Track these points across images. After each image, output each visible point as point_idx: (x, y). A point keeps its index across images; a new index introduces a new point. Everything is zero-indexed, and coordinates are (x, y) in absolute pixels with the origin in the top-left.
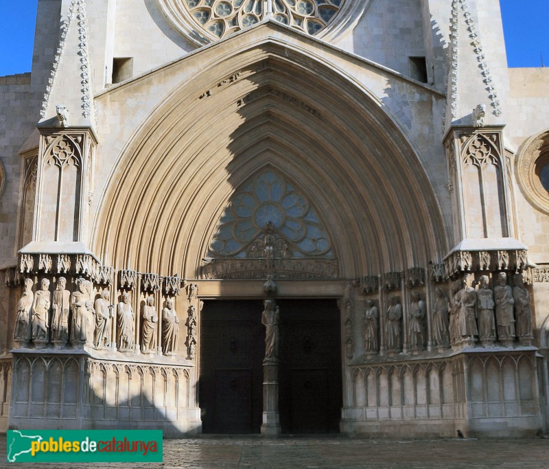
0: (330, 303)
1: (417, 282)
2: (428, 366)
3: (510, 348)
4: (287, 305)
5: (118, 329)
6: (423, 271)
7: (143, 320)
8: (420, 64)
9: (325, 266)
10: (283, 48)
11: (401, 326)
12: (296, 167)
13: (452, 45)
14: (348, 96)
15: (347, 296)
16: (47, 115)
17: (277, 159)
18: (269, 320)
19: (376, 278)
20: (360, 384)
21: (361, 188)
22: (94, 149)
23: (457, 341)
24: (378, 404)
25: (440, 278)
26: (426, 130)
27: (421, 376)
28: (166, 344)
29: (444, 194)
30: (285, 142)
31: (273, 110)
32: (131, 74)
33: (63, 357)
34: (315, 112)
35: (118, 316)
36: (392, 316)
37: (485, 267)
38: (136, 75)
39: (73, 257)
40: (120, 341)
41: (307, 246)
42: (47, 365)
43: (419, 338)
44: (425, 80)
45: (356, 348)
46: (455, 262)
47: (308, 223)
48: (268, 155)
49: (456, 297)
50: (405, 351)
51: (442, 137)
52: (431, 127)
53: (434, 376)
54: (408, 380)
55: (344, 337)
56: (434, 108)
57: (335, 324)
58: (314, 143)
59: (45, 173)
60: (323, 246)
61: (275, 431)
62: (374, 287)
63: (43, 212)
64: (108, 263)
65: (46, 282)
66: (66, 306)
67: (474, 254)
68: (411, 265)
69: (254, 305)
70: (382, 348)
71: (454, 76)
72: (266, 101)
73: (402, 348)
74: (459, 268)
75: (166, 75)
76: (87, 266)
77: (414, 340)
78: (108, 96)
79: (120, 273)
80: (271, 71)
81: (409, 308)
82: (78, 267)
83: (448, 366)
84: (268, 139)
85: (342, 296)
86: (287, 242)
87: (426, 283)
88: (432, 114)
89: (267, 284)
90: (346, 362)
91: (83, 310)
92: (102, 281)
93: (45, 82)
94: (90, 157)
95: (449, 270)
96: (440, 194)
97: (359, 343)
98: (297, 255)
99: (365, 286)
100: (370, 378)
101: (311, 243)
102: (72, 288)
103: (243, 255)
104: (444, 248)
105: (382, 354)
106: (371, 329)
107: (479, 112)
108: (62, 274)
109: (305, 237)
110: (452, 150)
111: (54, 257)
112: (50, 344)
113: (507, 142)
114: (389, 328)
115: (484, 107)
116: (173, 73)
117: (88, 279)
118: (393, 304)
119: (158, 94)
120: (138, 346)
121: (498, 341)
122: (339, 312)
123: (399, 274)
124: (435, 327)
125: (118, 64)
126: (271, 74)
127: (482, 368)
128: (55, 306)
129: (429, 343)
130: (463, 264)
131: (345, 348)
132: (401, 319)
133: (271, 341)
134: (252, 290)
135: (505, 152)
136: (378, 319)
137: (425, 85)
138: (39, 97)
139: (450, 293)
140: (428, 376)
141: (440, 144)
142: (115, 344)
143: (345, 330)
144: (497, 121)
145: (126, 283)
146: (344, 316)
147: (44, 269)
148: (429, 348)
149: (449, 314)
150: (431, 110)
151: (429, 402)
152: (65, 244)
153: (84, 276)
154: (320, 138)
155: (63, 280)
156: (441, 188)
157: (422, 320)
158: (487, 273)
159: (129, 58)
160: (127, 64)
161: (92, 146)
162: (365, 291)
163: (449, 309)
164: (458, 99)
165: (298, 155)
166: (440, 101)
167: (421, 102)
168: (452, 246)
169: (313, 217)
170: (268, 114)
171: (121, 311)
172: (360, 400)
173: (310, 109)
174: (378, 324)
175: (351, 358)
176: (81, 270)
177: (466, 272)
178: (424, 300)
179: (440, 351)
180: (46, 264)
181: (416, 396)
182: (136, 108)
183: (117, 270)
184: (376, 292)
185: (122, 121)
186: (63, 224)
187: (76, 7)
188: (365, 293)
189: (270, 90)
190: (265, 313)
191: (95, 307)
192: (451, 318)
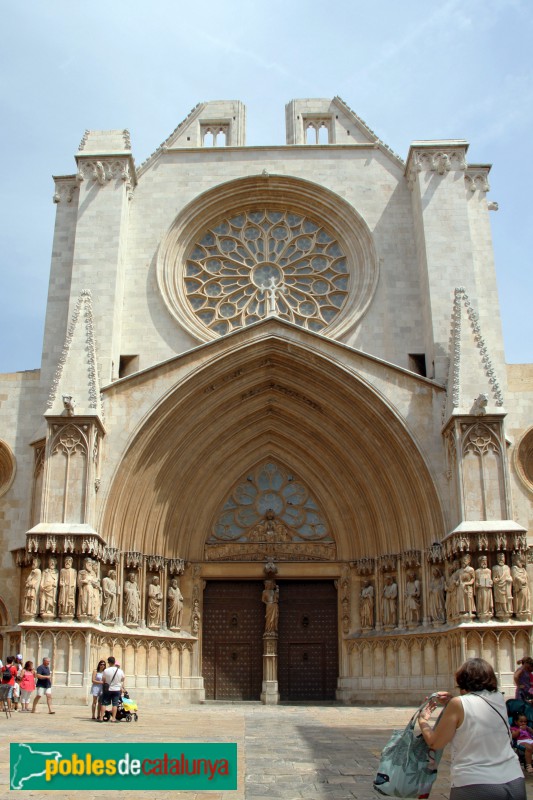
0: (329, 583)
1: (413, 564)
2: (422, 639)
4: (286, 585)
5: (125, 605)
6: (420, 553)
7: (148, 598)
8: (419, 361)
9: (322, 549)
10: (285, 344)
11: (397, 604)
12: (296, 458)
14: (350, 389)
15: (344, 577)
17: (278, 451)
18: (270, 597)
19: (373, 561)
20: (356, 656)
22: (100, 439)
23: (454, 617)
24: (374, 675)
25: (437, 559)
26: (426, 421)
27: (416, 649)
28: (169, 620)
29: (442, 481)
30: (286, 435)
31: (275, 404)
33: (71, 631)
34: (315, 405)
35: (125, 594)
36: (387, 594)
37: (483, 548)
38: (140, 370)
39: (79, 538)
40: (127, 617)
41: (306, 532)
42: (55, 638)
43: (414, 615)
44: (424, 374)
45: (351, 624)
46: (454, 543)
47: (308, 510)
48: (270, 447)
49: (453, 576)
50: (400, 626)
51: (442, 428)
52: (431, 418)
53: (429, 650)
54: (403, 652)
55: (340, 614)
56: (434, 400)
57: (333, 603)
58: (315, 436)
59: (53, 461)
60: (321, 531)
61: (276, 697)
62: (370, 568)
63: (51, 497)
67: (473, 536)
68: (408, 547)
69: (256, 585)
70: (377, 624)
72: (268, 396)
73: (397, 624)
74: (459, 549)
75: (171, 370)
76: (93, 546)
77: (410, 616)
78: (115, 390)
79: (126, 555)
80: (273, 366)
81: (404, 588)
82: (84, 546)
83: (443, 639)
84: (270, 432)
85: (339, 577)
86: (286, 526)
87: (423, 564)
88: (432, 406)
89: (267, 566)
90: (342, 636)
91: (90, 587)
92: (108, 561)
93: (54, 375)
94: (97, 446)
95: (448, 550)
96: (439, 481)
97: (355, 618)
98: (296, 539)
99: (361, 567)
100: (365, 651)
101: (310, 529)
103: (244, 540)
104: (442, 532)
105: (377, 628)
106: (367, 607)
107: (482, 402)
109: (304, 523)
110: (452, 439)
111: (60, 538)
116: (178, 367)
117: (94, 558)
118: (389, 584)
119: (162, 388)
120: (144, 622)
122: (336, 591)
123: (395, 557)
124: (431, 604)
125: (125, 362)
126: (273, 369)
127: (480, 642)
128: (62, 583)
129: (425, 619)
131: (341, 625)
132: (396, 598)
133: (272, 616)
134: (255, 571)
135: (505, 444)
136: (374, 598)
137: (427, 379)
140: (422, 649)
141: (439, 434)
142: (121, 619)
143: (341, 608)
144: (500, 411)
145: (132, 564)
146: (341, 595)
147: (51, 549)
148: (425, 624)
149: (445, 592)
150: (431, 402)
151: (423, 672)
152: (71, 526)
154: (320, 430)
155: (70, 560)
156: (440, 475)
157: (418, 598)
159: (135, 356)
160: (134, 361)
161: (98, 435)
162: (361, 572)
163: (446, 588)
164: (460, 390)
165: (299, 448)
166: (441, 394)
167: (422, 396)
168: (450, 529)
169: (311, 504)
170: (270, 409)
171: (128, 590)
172: (356, 671)
173: (312, 403)
174: (374, 601)
175: (346, 633)
176: (87, 550)
178: (420, 580)
179: (436, 626)
180: (52, 544)
181: (411, 667)
182: (142, 400)
183: (123, 551)
184: (373, 574)
185: (128, 413)
186: (71, 507)
187: (83, 305)
188: (362, 574)
189: (272, 385)
190: (266, 593)
191: (102, 585)
192: (448, 596)
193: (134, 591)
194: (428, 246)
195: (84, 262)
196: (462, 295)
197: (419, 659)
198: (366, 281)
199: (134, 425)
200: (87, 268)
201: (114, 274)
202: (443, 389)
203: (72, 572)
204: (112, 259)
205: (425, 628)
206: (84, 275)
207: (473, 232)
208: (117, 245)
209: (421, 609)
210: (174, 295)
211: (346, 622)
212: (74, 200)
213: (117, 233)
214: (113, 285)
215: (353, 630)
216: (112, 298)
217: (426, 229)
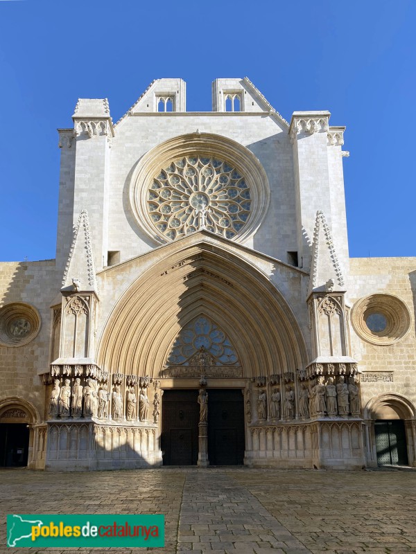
0: (238, 392)
1: (289, 380)
2: (295, 427)
3: (346, 419)
4: (212, 392)
6: (293, 374)
7: (127, 402)
8: (294, 256)
9: (235, 370)
10: (211, 246)
11: (280, 405)
12: (218, 315)
13: (314, 244)
14: (249, 274)
15: (247, 387)
16: (67, 284)
17: (207, 310)
18: (202, 400)
19: (265, 378)
20: (255, 437)
21: (256, 327)
22: (97, 304)
23: (314, 414)
24: (266, 449)
25: (304, 378)
26: (296, 294)
27: (292, 433)
28: (141, 415)
29: (306, 331)
30: (212, 301)
31: (204, 282)
32: (118, 261)
33: (79, 424)
34: (229, 283)
35: (113, 400)
36: (274, 399)
37: (331, 373)
38: (122, 261)
39: (84, 366)
40: (114, 414)
41: (224, 359)
42: (69, 429)
43: (290, 412)
44: (297, 265)
46: (313, 369)
47: (225, 346)
48: (202, 308)
49: (313, 389)
50: (282, 419)
51: (306, 299)
52: (300, 292)
53: (300, 434)
54: (284, 435)
55: (246, 410)
56: (302, 282)
57: (241, 404)
58: (229, 302)
59: (66, 319)
60: (234, 359)
61: (206, 464)
62: (263, 382)
63: (66, 341)
64: (106, 370)
65: (68, 381)
66: (81, 395)
67: (325, 365)
68: (286, 370)
69: (194, 392)
70: (268, 417)
71: (315, 262)
72: (201, 277)
73: (280, 417)
74: (315, 373)
75: (140, 261)
76: (94, 371)
77: (288, 413)
78: (105, 274)
79: (113, 375)
80: (204, 260)
82: (87, 373)
83: (308, 428)
84: (202, 299)
86: (212, 357)
87: (295, 381)
88: (300, 285)
89: (201, 381)
90: (247, 425)
91: (91, 396)
92: (103, 380)
93: (64, 264)
94: (95, 309)
95: (309, 374)
96: (304, 331)
97: (255, 414)
98: (218, 364)
99: (258, 382)
100: (261, 434)
101: (226, 357)
102: (85, 384)
103: (187, 364)
104: (306, 361)
105: (268, 420)
107: (330, 284)
108: (78, 376)
109: (223, 354)
110: (312, 305)
111: (73, 366)
112: (71, 417)
113: (347, 301)
114: (273, 406)
115: (333, 280)
116: (145, 261)
117: (94, 379)
118: (275, 393)
119: (135, 273)
120: (125, 417)
121: (338, 415)
123: (278, 376)
124: (300, 405)
125: (111, 255)
126: (204, 261)
127: (329, 429)
128: (74, 395)
129: (297, 415)
130: (318, 371)
131: (247, 417)
132: (280, 401)
133: (203, 413)
134: (194, 384)
135: (345, 307)
136: (266, 401)
137: (297, 268)
138: (61, 273)
139: (310, 387)
140: (296, 434)
141: (305, 302)
142: (111, 416)
143: (246, 407)
144: (342, 289)
145: (118, 381)
146: (246, 399)
147: (66, 374)
148: (297, 418)
149: (309, 399)
150: (300, 283)
151: (297, 448)
152: (79, 359)
153: (92, 377)
154: (232, 298)
155: (79, 380)
156: (305, 327)
157: (293, 402)
159: (118, 252)
160: (116, 255)
161: (95, 302)
162: (258, 384)
163: (309, 396)
164: (317, 276)
165: (219, 308)
166: (306, 277)
167: (294, 278)
168: (311, 361)
169: (227, 343)
170: (202, 285)
171: (115, 396)
172: (256, 447)
173: (227, 282)
174: (266, 403)
176: (90, 374)
177: (320, 375)
178: (294, 390)
180: (67, 371)
181: (288, 444)
182: (123, 280)
183: (112, 374)
184: (265, 385)
185: (114, 289)
186: (79, 348)
187: (82, 219)
188: (258, 386)
189: (203, 271)
190: (200, 397)
191: (98, 395)
192: (310, 401)
193: (119, 397)
194: (301, 183)
195: (82, 190)
196: (321, 215)
197: (294, 440)
198: (262, 205)
199: (118, 296)
200: (84, 195)
201: (102, 199)
202: (308, 275)
203: (80, 388)
204: (100, 189)
205: (297, 421)
206: (82, 199)
207: (331, 172)
208: (103, 179)
209: (294, 408)
210: (141, 213)
211: (249, 416)
212: (73, 146)
213: (103, 172)
214: (102, 207)
215: (255, 420)
216: (102, 215)
217: (300, 171)
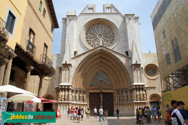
0: (112, 93)
1: (126, 90)
2: (128, 104)
4: (104, 93)
5: (76, 98)
6: (127, 88)
7: (80, 96)
8: (127, 53)
9: (110, 87)
10: (104, 50)
11: (124, 97)
12: (106, 70)
14: (115, 58)
16: (64, 62)
17: (102, 69)
18: (101, 96)
19: (119, 89)
23: (133, 100)
25: (130, 89)
26: (128, 64)
27: (127, 106)
28: (83, 101)
30: (104, 66)
31: (102, 60)
32: (77, 54)
33: (67, 103)
34: (109, 61)
35: (76, 96)
36: (122, 96)
37: (138, 88)
38: (78, 54)
39: (68, 86)
40: (76, 100)
41: (107, 84)
42: (64, 104)
43: (127, 100)
45: (116, 101)
47: (108, 80)
48: (101, 68)
49: (133, 93)
51: (131, 65)
52: (129, 64)
53: (129, 106)
54: (125, 107)
55: (114, 99)
57: (112, 97)
58: (109, 66)
60: (110, 84)
62: (119, 91)
63: (63, 78)
64: (74, 87)
66: (67, 94)
67: (136, 86)
68: (125, 87)
69: (99, 94)
71: (133, 55)
72: (100, 59)
73: (124, 101)
74: (133, 88)
75: (84, 55)
76: (71, 87)
77: (126, 100)
78: (74, 58)
81: (125, 94)
82: (69, 87)
83: (132, 104)
84: (101, 65)
85: (113, 92)
86: (104, 83)
87: (128, 90)
89: (101, 90)
90: (114, 103)
91: (70, 95)
92: (73, 90)
93: (63, 56)
94: (71, 69)
95: (132, 88)
96: (130, 75)
97: (116, 100)
98: (106, 85)
99: (117, 90)
100: (118, 106)
102: (68, 91)
103: (96, 85)
104: (131, 84)
105: (120, 102)
107: (137, 62)
108: (66, 89)
109: (107, 82)
110: (132, 68)
111: (65, 86)
113: (142, 66)
114: (122, 98)
115: (137, 60)
117: (71, 90)
118: (122, 94)
119: (82, 58)
120: (79, 101)
121: (140, 100)
122: (113, 95)
123: (123, 89)
124: (129, 98)
125: (75, 52)
126: (101, 54)
127: (137, 105)
128: (65, 94)
130: (134, 87)
131: (114, 101)
132: (124, 96)
133: (102, 100)
134: (99, 91)
135: (141, 68)
136: (120, 96)
137: (128, 56)
138: (62, 58)
140: (128, 106)
141: (130, 66)
144: (140, 63)
145: (77, 90)
147: (63, 88)
148: (128, 101)
150: (129, 61)
151: (128, 110)
152: (67, 84)
154: (110, 65)
157: (127, 96)
158: (138, 89)
160: (77, 52)
161: (71, 67)
164: (133, 59)
165: (106, 68)
167: (127, 60)
168: (132, 84)
169: (108, 79)
170: (101, 61)
173: (108, 60)
174: (120, 97)
175: (115, 103)
176: (70, 88)
177: (134, 89)
178: (128, 93)
179: (130, 102)
180: (63, 87)
181: (126, 109)
182: (78, 60)
183: (75, 88)
184: (119, 92)
185: (76, 63)
186: (67, 80)
187: (68, 43)
188: (117, 92)
189: (101, 57)
190: (101, 95)
191: (72, 94)
192: (132, 96)
193: (77, 95)
194: (128, 32)
195: (68, 35)
196: (134, 42)
197: (128, 108)
198: (118, 38)
199: (77, 65)
201: (73, 37)
202: (131, 58)
203: (67, 92)
204: (73, 34)
205: (128, 102)
206: (68, 37)
207: (136, 29)
208: (74, 32)
209: (128, 98)
210: (84, 40)
212: (66, 22)
213: (74, 29)
214: (73, 39)
215: (116, 102)
216: (73, 41)
217: (128, 29)
